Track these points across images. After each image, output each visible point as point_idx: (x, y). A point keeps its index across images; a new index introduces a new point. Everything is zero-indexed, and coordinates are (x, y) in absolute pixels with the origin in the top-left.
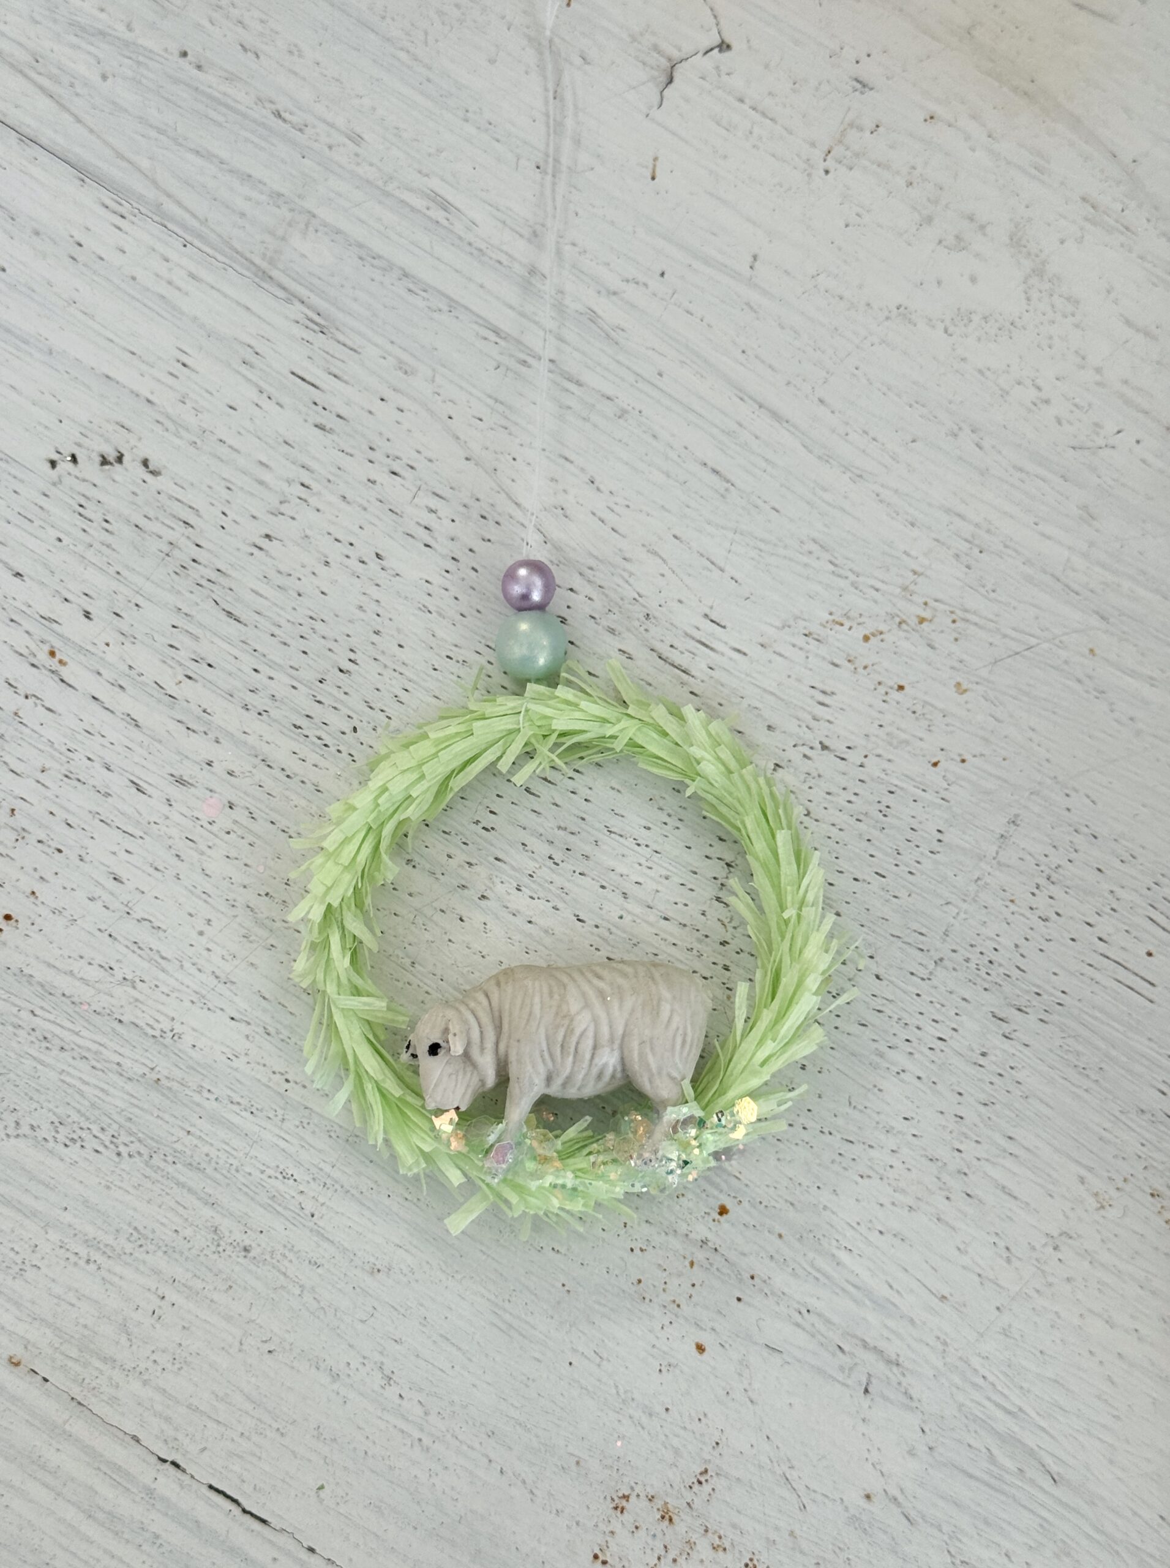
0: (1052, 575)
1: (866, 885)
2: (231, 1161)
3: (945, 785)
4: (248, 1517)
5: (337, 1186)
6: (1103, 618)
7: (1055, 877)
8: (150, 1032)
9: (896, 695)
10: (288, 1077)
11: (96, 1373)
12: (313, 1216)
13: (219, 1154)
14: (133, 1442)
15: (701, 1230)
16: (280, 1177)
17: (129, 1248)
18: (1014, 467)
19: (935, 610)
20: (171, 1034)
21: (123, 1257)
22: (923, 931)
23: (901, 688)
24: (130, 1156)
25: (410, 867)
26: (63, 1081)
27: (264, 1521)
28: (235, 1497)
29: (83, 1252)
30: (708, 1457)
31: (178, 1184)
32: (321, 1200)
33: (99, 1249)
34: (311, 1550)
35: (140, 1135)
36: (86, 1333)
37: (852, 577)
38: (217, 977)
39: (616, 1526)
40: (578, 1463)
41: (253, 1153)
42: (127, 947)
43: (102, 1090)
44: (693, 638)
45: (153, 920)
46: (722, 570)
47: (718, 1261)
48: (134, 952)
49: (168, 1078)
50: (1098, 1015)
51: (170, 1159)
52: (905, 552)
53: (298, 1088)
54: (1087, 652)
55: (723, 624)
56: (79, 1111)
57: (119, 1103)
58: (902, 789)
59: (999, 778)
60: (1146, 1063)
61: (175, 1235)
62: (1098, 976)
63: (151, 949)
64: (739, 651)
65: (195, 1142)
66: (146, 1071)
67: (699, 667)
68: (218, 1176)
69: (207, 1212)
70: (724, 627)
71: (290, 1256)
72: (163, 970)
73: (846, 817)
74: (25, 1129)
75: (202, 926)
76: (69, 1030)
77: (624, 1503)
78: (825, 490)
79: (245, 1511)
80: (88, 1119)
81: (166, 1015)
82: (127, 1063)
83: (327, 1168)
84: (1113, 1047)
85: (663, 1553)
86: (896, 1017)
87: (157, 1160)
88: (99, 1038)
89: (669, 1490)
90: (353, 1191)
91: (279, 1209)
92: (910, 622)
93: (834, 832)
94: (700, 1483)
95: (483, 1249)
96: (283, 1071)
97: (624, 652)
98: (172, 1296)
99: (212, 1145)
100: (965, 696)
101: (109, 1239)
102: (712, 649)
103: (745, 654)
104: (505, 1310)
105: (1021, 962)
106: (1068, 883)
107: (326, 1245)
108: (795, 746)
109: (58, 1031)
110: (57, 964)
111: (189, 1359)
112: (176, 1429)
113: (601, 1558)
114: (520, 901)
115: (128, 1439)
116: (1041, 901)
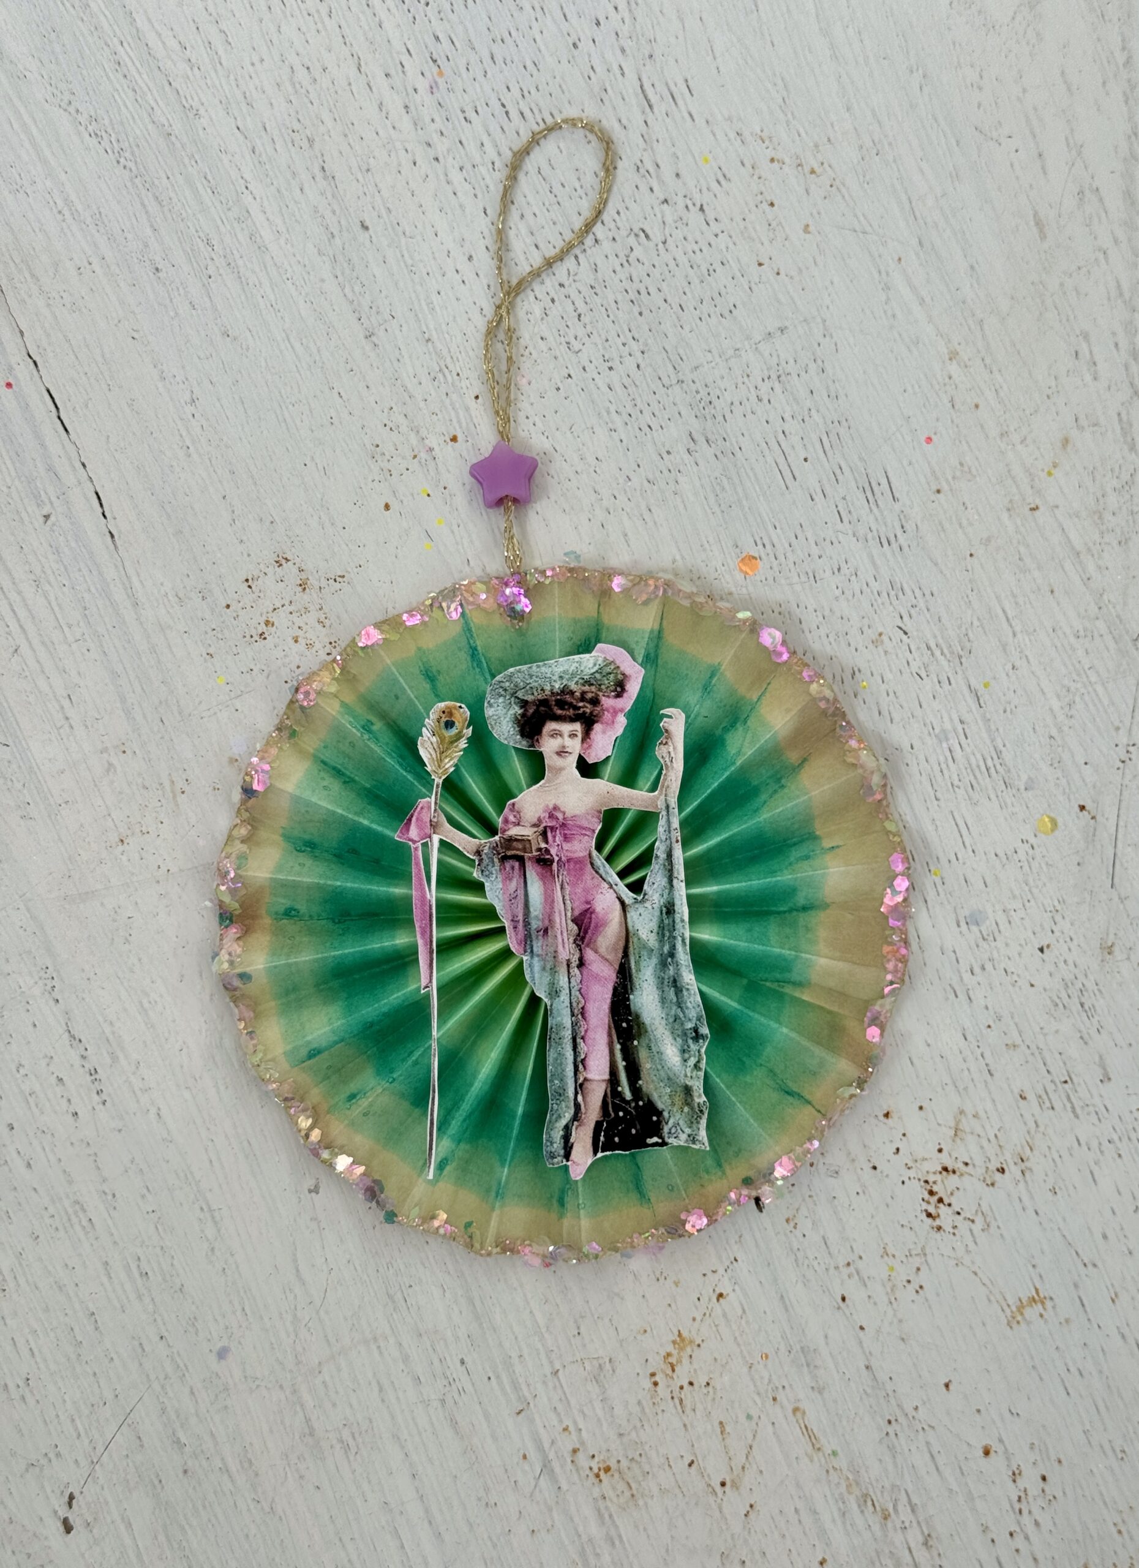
0: (909, 199)
1: (669, 308)
2: (183, 212)
3: (757, 280)
4: (59, 422)
5: (235, 270)
6: (920, 243)
7: (783, 378)
8: (184, 102)
9: (765, 206)
10: (248, 185)
11: (23, 280)
12: (210, 277)
13: (179, 204)
14: (19, 335)
15: (433, 441)
16: (206, 241)
17: (89, 220)
18: (933, 116)
19: (824, 169)
20: (195, 112)
21: (82, 224)
22: (684, 358)
23: (772, 205)
24: (125, 167)
25: (404, 111)
26: (113, 96)
27: (66, 430)
28: (59, 406)
29: (60, 203)
30: (349, 570)
31: (143, 205)
32: (221, 271)
33: (71, 210)
34: (84, 465)
35: (138, 160)
36: (32, 252)
37: (789, 115)
38: (245, 97)
39: (270, 571)
40: (272, 522)
41: (199, 216)
42: (203, 41)
43: (133, 118)
44: (669, 89)
45: (229, 34)
46: (715, 58)
47: (431, 464)
48: (205, 48)
49: (177, 137)
50: (751, 474)
51: (147, 185)
52: (832, 125)
53: (250, 198)
54: (896, 258)
55: (693, 93)
56: (111, 120)
57: (138, 132)
58: (731, 267)
59: (792, 298)
60: (759, 520)
61: (120, 232)
62: (767, 452)
63: (217, 53)
64: (691, 116)
65: (169, 186)
66: (166, 124)
67: (660, 109)
68: (169, 216)
69: (149, 231)
70: (692, 95)
71: (182, 291)
72: (216, 71)
73: (686, 261)
74: (72, 109)
75: (256, 59)
76: (137, 69)
77: (283, 562)
78: (810, 52)
79: (59, 418)
80: (113, 129)
81: (200, 100)
82: (158, 112)
83: (237, 256)
84: (747, 499)
85: (287, 603)
86: (632, 396)
87: (137, 181)
88: (151, 85)
89: (315, 572)
90: (243, 279)
91: (193, 260)
92: (805, 167)
93: (672, 264)
94: (335, 580)
95: (299, 366)
96: (249, 179)
97: (622, 69)
98: (96, 266)
99: (177, 194)
100: (807, 236)
101: (80, 208)
102: (676, 104)
103: (693, 120)
104: (287, 408)
105: (728, 416)
106: (788, 387)
107: (207, 299)
108: (685, 196)
109: (130, 64)
110: (155, 24)
111: (84, 310)
112: (49, 344)
113: (250, 583)
114: (456, 176)
115: (17, 330)
116: (765, 388)
